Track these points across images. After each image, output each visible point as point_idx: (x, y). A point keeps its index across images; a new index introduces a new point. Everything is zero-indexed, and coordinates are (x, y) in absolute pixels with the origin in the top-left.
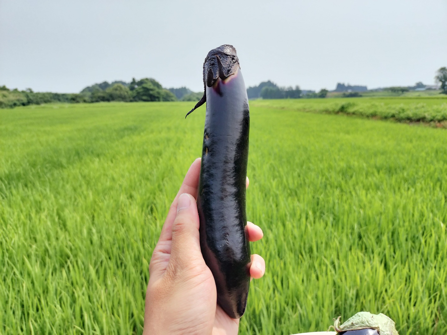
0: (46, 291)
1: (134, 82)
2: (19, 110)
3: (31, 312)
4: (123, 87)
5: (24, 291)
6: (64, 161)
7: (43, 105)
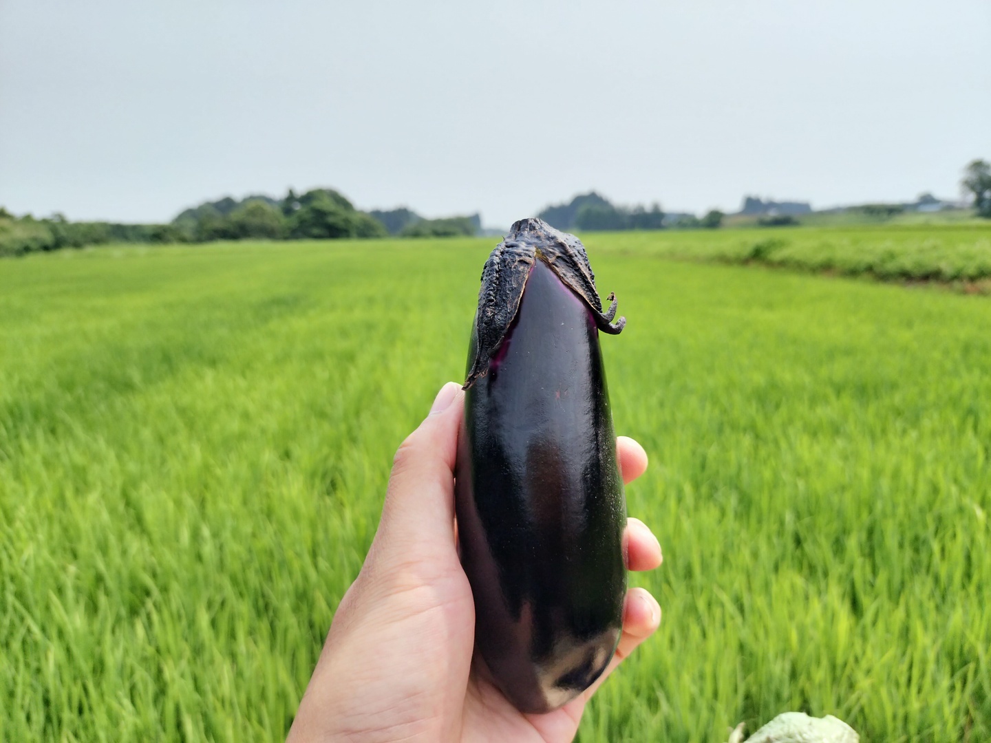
0: (99, 668)
1: (291, 198)
2: (36, 260)
3: (68, 716)
4: (268, 207)
5: (50, 668)
6: (136, 376)
7: (90, 250)
